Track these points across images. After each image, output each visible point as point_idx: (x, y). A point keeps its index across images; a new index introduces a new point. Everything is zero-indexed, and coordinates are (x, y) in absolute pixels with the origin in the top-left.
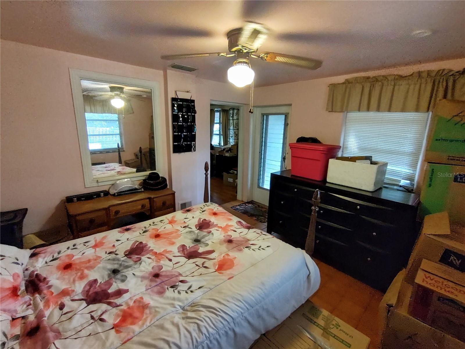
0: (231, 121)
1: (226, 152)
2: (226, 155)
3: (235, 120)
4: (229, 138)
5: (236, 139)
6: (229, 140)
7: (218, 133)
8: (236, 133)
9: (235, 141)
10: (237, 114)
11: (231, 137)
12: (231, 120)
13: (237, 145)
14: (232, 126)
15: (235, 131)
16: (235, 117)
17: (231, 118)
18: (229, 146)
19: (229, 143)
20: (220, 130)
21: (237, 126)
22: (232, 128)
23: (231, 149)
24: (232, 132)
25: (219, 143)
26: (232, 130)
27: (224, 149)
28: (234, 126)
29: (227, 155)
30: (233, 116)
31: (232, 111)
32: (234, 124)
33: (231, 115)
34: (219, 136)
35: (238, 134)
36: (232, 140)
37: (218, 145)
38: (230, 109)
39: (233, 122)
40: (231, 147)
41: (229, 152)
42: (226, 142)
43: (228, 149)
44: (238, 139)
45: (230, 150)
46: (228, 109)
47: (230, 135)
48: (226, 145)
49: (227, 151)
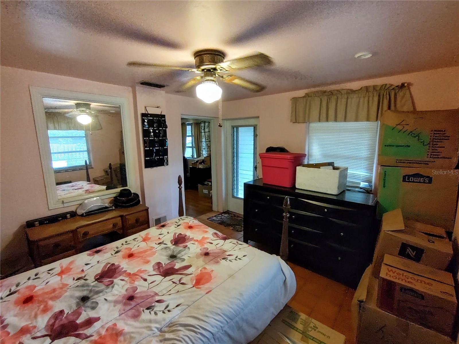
0: (203, 134)
1: (199, 164)
2: (199, 167)
3: (206, 132)
4: (201, 150)
5: (209, 151)
6: (201, 152)
7: (191, 146)
8: (209, 145)
9: (208, 153)
10: (208, 127)
11: (204, 149)
12: (203, 132)
13: (209, 156)
14: (204, 139)
15: (207, 143)
16: (207, 130)
17: (203, 131)
18: (202, 158)
19: (202, 155)
20: (192, 143)
21: (209, 138)
22: (204, 140)
23: (204, 160)
24: (204, 145)
25: (192, 155)
26: (204, 143)
27: (197, 162)
28: (206, 138)
29: (201, 166)
30: (204, 129)
31: (203, 124)
32: (206, 136)
33: (203, 128)
34: (191, 148)
35: (210, 146)
36: (205, 152)
37: (191, 157)
38: (201, 122)
39: (205, 134)
40: (204, 158)
41: (203, 164)
42: (199, 154)
43: (202, 161)
44: (210, 151)
45: (203, 162)
46: (200, 122)
47: (203, 147)
48: (199, 157)
49: (201, 163)
